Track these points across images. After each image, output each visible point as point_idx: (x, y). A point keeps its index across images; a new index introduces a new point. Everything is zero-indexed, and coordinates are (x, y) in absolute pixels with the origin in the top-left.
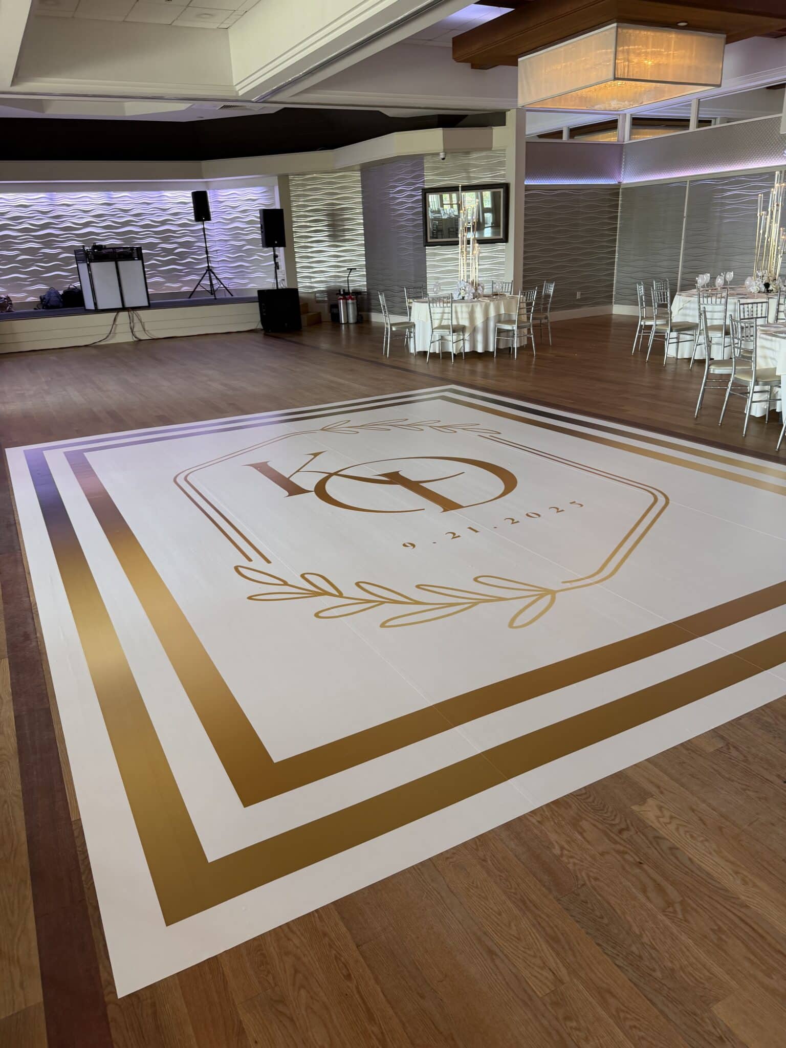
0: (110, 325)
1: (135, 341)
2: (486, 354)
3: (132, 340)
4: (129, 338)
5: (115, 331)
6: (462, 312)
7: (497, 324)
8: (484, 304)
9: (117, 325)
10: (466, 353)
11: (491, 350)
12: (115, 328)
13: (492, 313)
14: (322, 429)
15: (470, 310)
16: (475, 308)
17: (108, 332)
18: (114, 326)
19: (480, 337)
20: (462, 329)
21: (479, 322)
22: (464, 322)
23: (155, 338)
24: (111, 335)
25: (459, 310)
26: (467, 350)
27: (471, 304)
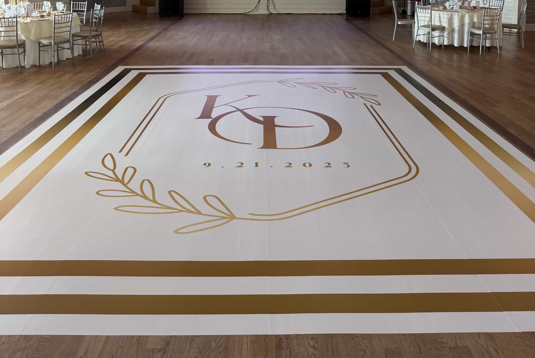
0: (256, 4)
1: (268, 14)
2: (461, 48)
3: (267, 13)
4: (265, 12)
5: (258, 7)
6: (444, 18)
7: (470, 29)
8: (460, 14)
9: (260, 4)
10: (445, 46)
11: (465, 46)
12: (259, 6)
13: (467, 20)
14: (279, 82)
15: (449, 16)
16: (453, 16)
17: (254, 8)
18: (258, 4)
19: (456, 36)
20: (442, 29)
21: (456, 25)
22: (445, 24)
23: (280, 13)
24: (256, 9)
25: (442, 16)
26: (446, 43)
27: (450, 13)
